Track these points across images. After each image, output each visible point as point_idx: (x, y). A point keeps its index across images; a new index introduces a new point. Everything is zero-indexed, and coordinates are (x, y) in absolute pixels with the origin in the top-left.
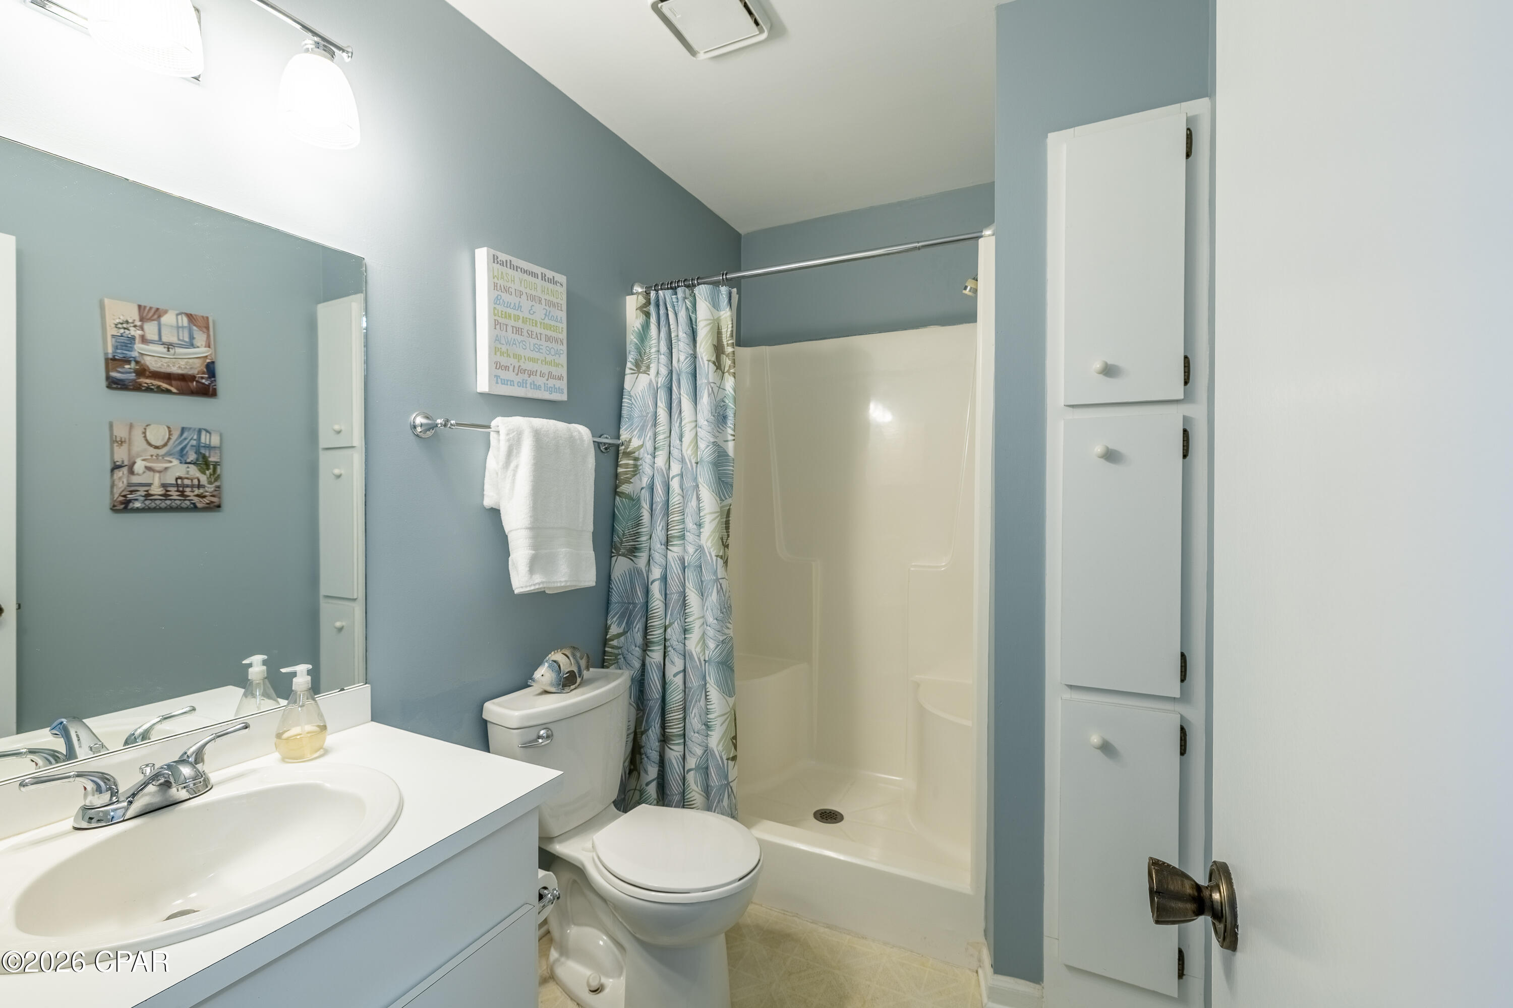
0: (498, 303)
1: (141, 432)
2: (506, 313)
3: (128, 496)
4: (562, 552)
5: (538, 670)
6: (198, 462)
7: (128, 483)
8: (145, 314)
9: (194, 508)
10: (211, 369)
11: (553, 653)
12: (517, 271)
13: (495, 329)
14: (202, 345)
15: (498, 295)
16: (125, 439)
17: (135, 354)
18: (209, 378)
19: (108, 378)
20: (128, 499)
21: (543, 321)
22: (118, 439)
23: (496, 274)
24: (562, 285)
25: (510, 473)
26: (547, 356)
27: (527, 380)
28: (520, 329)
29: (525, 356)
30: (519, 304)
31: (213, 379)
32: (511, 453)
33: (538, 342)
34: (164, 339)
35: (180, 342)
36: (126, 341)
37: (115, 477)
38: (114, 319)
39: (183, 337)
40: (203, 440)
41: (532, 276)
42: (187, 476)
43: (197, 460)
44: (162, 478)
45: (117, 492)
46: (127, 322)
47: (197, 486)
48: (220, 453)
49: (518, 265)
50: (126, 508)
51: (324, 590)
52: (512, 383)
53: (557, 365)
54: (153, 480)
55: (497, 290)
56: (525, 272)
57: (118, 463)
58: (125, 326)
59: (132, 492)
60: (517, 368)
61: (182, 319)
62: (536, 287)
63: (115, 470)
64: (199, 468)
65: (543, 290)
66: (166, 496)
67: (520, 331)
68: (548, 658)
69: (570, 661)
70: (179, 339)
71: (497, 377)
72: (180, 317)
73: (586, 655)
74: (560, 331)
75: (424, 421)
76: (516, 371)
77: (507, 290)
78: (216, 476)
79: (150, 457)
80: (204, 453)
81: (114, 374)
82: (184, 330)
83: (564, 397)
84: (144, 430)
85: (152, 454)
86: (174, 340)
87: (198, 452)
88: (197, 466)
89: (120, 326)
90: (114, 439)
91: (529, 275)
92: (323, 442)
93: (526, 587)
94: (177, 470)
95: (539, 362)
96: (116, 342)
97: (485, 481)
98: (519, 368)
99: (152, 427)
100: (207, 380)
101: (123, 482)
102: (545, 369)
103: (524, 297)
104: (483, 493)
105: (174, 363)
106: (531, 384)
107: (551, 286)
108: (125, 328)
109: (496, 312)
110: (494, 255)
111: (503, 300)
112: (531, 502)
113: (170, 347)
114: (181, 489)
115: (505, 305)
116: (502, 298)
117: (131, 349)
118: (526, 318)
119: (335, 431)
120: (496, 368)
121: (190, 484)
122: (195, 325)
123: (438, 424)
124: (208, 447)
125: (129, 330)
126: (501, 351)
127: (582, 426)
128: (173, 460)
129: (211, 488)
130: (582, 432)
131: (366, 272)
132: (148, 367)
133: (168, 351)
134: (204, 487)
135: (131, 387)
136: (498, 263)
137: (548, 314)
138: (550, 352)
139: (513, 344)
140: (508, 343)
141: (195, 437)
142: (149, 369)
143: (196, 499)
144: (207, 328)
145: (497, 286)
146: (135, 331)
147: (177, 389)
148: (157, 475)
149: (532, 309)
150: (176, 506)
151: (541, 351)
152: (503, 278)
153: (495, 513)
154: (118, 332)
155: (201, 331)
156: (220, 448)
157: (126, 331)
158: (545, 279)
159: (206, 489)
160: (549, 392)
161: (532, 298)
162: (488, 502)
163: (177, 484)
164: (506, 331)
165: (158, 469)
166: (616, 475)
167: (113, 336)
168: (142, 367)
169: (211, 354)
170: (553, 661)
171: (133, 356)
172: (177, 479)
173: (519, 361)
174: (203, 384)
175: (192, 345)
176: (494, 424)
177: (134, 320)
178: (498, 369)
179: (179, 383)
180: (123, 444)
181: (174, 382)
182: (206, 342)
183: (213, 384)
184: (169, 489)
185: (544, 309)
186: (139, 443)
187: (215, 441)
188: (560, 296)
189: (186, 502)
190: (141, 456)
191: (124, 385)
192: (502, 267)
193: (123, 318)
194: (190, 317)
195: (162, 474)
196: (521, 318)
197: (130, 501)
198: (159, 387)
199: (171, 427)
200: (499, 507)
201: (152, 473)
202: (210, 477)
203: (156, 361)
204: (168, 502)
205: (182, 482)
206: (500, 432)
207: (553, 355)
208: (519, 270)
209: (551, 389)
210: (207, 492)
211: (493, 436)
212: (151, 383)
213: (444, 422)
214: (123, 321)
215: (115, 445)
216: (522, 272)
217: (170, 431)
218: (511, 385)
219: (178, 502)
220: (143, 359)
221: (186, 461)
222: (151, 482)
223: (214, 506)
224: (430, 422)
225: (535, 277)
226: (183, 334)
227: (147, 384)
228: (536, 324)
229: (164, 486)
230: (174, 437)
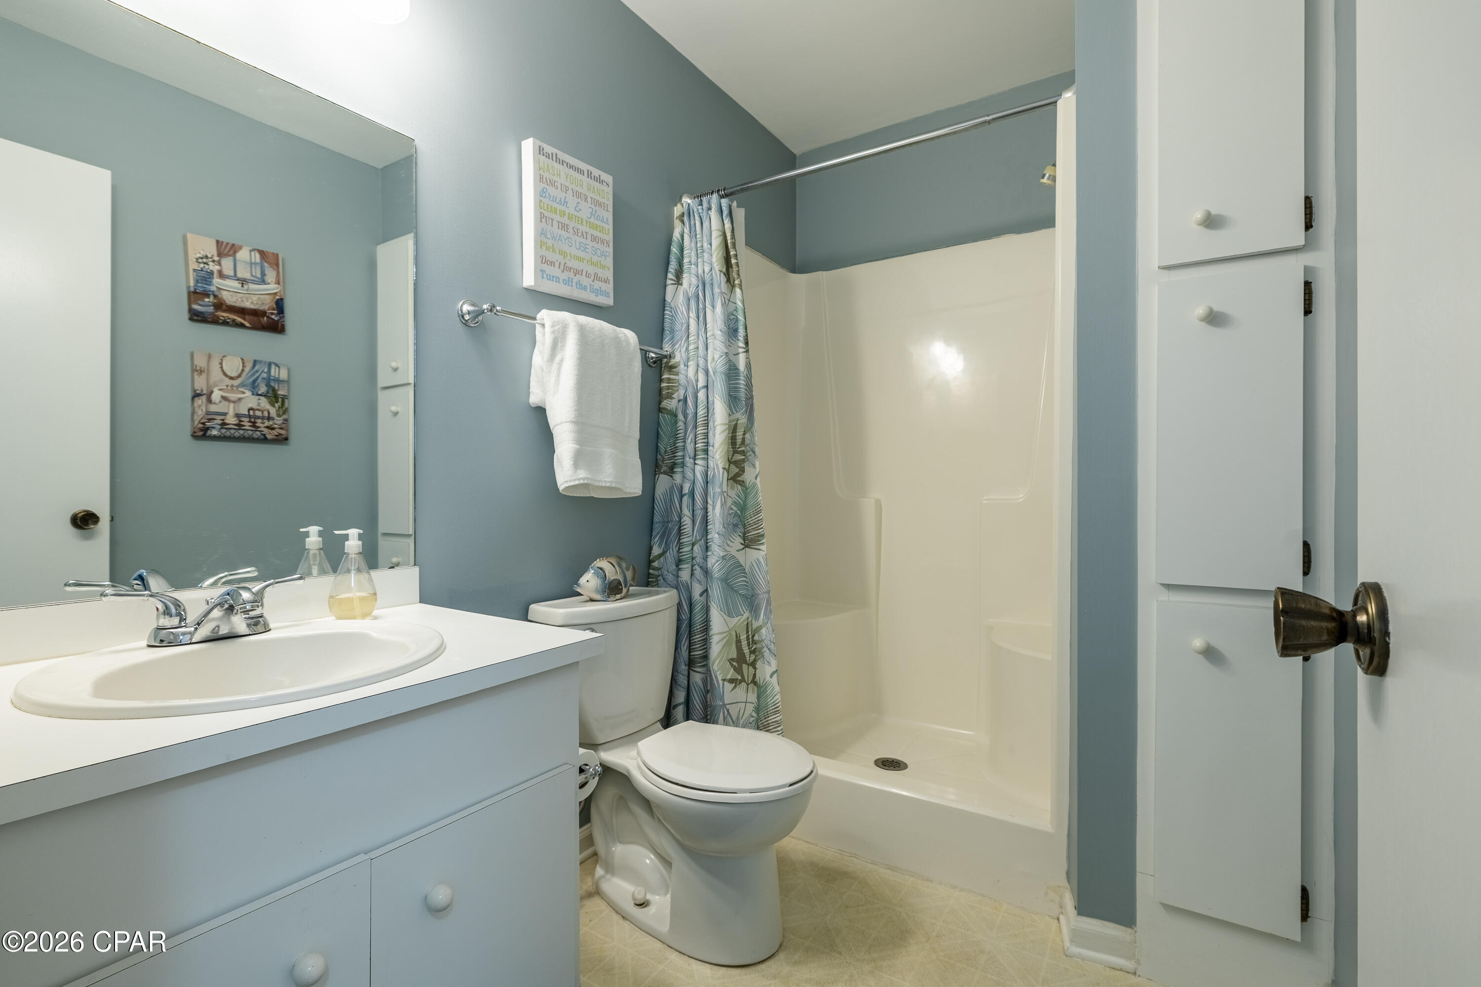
0: (544, 195)
1: (218, 363)
2: (551, 206)
3: (207, 424)
4: (608, 452)
5: (583, 576)
6: (268, 395)
7: (207, 412)
8: (222, 250)
9: (264, 440)
10: (280, 305)
11: (598, 560)
12: (563, 165)
13: (541, 221)
14: (272, 282)
15: (544, 188)
16: (204, 368)
17: (213, 288)
18: (278, 314)
19: (191, 310)
20: (206, 426)
21: (589, 220)
22: (198, 369)
23: (542, 166)
24: (608, 185)
25: (555, 366)
26: (593, 256)
27: (572, 279)
28: (566, 226)
29: (570, 254)
30: (565, 199)
31: (281, 315)
32: (557, 345)
33: (584, 241)
34: (239, 275)
35: (253, 278)
36: (205, 276)
37: (196, 404)
38: (195, 254)
39: (256, 273)
40: (273, 373)
41: (578, 172)
42: (258, 407)
43: (267, 392)
44: (236, 407)
45: (197, 419)
46: (207, 257)
47: (267, 418)
48: (288, 387)
49: (564, 160)
50: (204, 435)
51: (382, 529)
52: (557, 280)
53: (603, 267)
54: (228, 410)
55: (543, 182)
56: (571, 167)
57: (198, 392)
58: (204, 260)
59: (210, 420)
60: (563, 265)
61: (255, 256)
62: (581, 184)
63: (196, 398)
64: (269, 400)
65: (589, 188)
66: (239, 425)
67: (566, 227)
68: (593, 565)
69: (616, 569)
70: (252, 275)
71: (543, 271)
72: (253, 253)
73: (631, 567)
74: (607, 233)
75: (471, 308)
76: (562, 268)
77: (552, 183)
78: (284, 409)
79: (225, 387)
80: (273, 385)
81: (195, 307)
82: (257, 266)
83: (609, 301)
84: (220, 361)
85: (227, 384)
86: (247, 276)
87: (268, 385)
88: (267, 399)
89: (200, 260)
90: (195, 368)
91: (575, 171)
92: (382, 382)
93: (571, 481)
94: (250, 401)
95: (585, 261)
96: (197, 276)
97: (531, 379)
98: (565, 265)
99: (228, 357)
100: (276, 316)
101: (202, 410)
102: (591, 270)
103: (570, 192)
104: (529, 391)
105: (247, 298)
106: (577, 283)
107: (597, 185)
108: (204, 263)
109: (542, 204)
110: (540, 147)
111: (549, 193)
112: (576, 396)
113: (244, 282)
114: (253, 420)
115: (551, 199)
116: (548, 191)
117: (210, 284)
118: (572, 215)
119: (393, 368)
120: (542, 263)
121: (261, 415)
122: (266, 262)
123: (484, 310)
124: (277, 380)
125: (208, 265)
126: (546, 246)
127: (628, 330)
128: (246, 391)
129: (279, 421)
130: (629, 336)
131: (416, 154)
132: (225, 301)
133: (243, 286)
134: (273, 419)
135: (210, 320)
136: (543, 155)
137: (594, 213)
138: (596, 253)
139: (559, 239)
140: (553, 238)
141: (266, 370)
142: (226, 304)
143: (266, 431)
144: (277, 265)
145: (543, 179)
146: (214, 266)
147: (250, 324)
148: (232, 405)
149: (577, 207)
150: (248, 436)
151: (587, 250)
152: (549, 171)
153: (541, 411)
154: (199, 267)
155: (272, 267)
156: (287, 382)
157: (206, 265)
158: (591, 177)
159: (275, 421)
160: (595, 293)
161: (578, 195)
162: (534, 399)
163: (249, 415)
164: (552, 226)
165: (232, 399)
166: (660, 390)
167: (195, 270)
168: (219, 301)
169: (280, 291)
170: (598, 567)
171: (212, 290)
172: (249, 410)
173: (564, 258)
174: (273, 319)
175: (263, 281)
176: (539, 316)
177: (213, 255)
178: (544, 264)
179: (251, 317)
180: (202, 373)
181: (247, 317)
182: (276, 278)
183: (282, 320)
184: (242, 419)
185: (590, 207)
186: (216, 374)
187: (283, 375)
188: (606, 196)
189: (257, 433)
190: (218, 386)
191: (204, 317)
192: (548, 159)
193: (203, 253)
194: (262, 253)
195: (236, 404)
196: (567, 213)
197: (208, 429)
198: (234, 320)
199: (245, 359)
200: (545, 406)
201: (227, 403)
202: (279, 410)
203: (231, 296)
204: (241, 432)
205: (254, 413)
206: (545, 325)
207: (599, 257)
208: (565, 164)
209: (597, 291)
210: (276, 424)
211: (538, 328)
212: (227, 317)
213: (490, 307)
214: (203, 255)
215: (196, 373)
216: (568, 167)
217: (243, 363)
218: (556, 282)
219: (250, 433)
220: (220, 293)
221: (257, 392)
222: (227, 412)
223: (283, 438)
224: (476, 308)
225: (581, 174)
226: (256, 270)
227: (224, 317)
228: (582, 222)
229: (238, 416)
230: (247, 369)
